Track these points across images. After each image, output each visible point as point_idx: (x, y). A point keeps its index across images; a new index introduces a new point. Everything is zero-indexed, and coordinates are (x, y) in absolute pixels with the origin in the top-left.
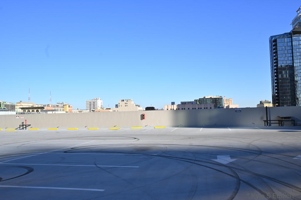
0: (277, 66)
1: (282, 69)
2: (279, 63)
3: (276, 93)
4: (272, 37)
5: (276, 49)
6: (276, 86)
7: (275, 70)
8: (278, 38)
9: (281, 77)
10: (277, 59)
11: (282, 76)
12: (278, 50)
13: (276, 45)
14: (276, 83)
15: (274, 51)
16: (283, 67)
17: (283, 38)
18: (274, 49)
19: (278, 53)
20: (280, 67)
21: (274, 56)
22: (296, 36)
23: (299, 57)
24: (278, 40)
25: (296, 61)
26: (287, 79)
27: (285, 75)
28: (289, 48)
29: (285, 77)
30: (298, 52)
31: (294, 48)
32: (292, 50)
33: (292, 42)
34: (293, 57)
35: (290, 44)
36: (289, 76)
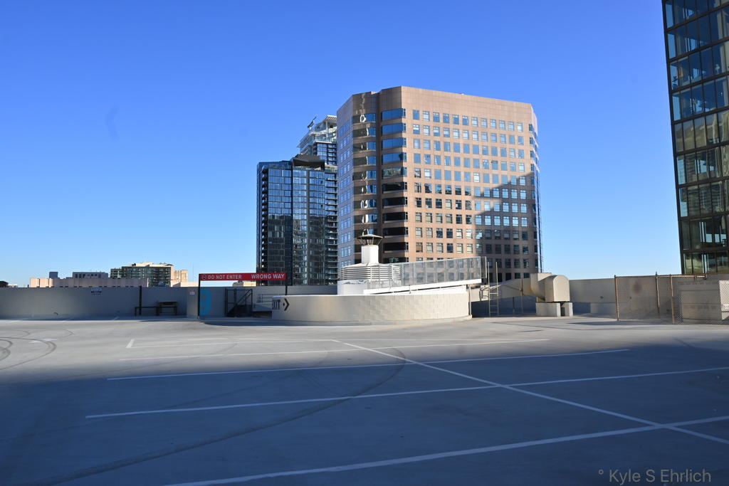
0: (265, 216)
1: (274, 222)
2: (269, 212)
3: (263, 263)
4: (261, 164)
5: (266, 186)
6: (263, 252)
7: (263, 222)
8: (272, 168)
9: (271, 236)
10: (266, 204)
11: (273, 233)
12: (269, 188)
13: (266, 179)
14: (263, 246)
15: (263, 189)
16: (276, 218)
17: (278, 169)
18: (263, 186)
19: (269, 194)
20: (271, 218)
21: (264, 198)
22: (299, 169)
23: (301, 205)
24: (271, 172)
25: (296, 211)
26: (281, 241)
27: (278, 233)
28: (287, 188)
29: (278, 236)
30: (301, 195)
31: (294, 188)
32: (292, 191)
33: (292, 178)
34: (292, 203)
35: (288, 181)
36: (285, 235)
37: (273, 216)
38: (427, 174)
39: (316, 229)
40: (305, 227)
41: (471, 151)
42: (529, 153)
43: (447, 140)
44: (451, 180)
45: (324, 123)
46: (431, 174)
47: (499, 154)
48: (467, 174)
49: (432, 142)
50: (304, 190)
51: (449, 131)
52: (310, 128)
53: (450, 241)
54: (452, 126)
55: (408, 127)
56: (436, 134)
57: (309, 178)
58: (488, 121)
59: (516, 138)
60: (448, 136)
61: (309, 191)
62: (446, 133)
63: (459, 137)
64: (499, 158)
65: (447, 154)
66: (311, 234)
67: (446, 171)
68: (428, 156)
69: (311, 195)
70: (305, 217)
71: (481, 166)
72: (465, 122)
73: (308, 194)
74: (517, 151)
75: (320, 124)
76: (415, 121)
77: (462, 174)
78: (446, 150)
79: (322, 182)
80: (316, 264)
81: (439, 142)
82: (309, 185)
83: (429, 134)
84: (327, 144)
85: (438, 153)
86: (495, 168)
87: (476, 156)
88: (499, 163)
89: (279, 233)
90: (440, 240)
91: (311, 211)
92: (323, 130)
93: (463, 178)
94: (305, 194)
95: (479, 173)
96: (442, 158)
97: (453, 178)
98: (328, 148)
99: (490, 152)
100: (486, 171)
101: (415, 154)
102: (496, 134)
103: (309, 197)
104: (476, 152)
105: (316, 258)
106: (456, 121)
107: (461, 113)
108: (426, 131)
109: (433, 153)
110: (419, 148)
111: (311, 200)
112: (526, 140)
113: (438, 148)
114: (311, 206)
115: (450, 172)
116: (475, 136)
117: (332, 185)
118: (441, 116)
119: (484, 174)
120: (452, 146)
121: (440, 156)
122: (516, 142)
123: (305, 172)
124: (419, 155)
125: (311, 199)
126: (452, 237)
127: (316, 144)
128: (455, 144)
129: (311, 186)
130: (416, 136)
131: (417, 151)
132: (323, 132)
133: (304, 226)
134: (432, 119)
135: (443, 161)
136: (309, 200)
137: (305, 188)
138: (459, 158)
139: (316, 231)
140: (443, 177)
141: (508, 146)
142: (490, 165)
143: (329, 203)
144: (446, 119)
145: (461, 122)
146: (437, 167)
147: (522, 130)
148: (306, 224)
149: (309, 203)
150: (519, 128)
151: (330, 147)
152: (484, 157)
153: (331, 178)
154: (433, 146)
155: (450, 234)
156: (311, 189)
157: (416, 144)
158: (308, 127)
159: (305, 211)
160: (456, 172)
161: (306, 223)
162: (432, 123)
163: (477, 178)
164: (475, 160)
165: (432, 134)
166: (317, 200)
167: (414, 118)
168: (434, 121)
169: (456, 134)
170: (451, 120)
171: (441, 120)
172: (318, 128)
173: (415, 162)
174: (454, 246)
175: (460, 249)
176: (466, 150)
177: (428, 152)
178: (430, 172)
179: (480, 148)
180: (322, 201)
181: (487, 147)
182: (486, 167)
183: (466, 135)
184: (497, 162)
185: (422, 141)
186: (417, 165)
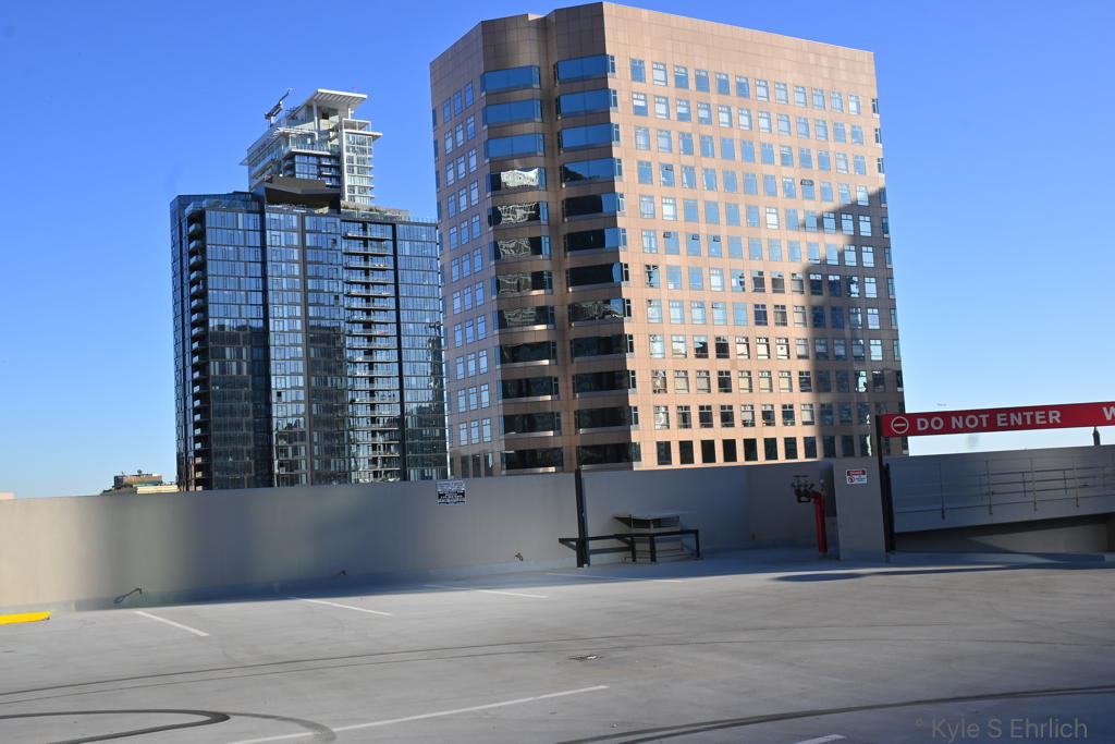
0: (203, 323)
1: (224, 337)
2: (211, 313)
3: (197, 439)
4: (183, 201)
5: (201, 251)
6: (196, 410)
7: (194, 339)
8: (214, 207)
9: (217, 373)
10: (202, 295)
11: (223, 370)
12: (209, 256)
13: (200, 235)
14: (195, 397)
15: (192, 260)
16: (227, 329)
17: (230, 208)
18: (192, 253)
19: (210, 272)
20: (216, 329)
21: (193, 283)
22: (279, 211)
23: (288, 297)
24: (211, 217)
25: (274, 311)
26: (243, 384)
27: (234, 365)
28: (252, 255)
29: (234, 373)
30: (285, 276)
31: (269, 258)
32: (264, 263)
33: (263, 231)
34: (265, 292)
35: (255, 239)
36: (250, 371)
37: (222, 327)
38: (668, 210)
39: (326, 354)
40: (300, 349)
41: (758, 158)
42: (876, 163)
43: (707, 130)
44: (718, 223)
45: (309, 107)
46: (676, 210)
47: (815, 164)
48: (752, 211)
49: (675, 136)
50: (295, 262)
51: (708, 108)
52: (273, 120)
53: (723, 365)
54: (714, 98)
55: (622, 97)
56: (682, 117)
57: (303, 232)
58: (789, 88)
59: (848, 129)
60: (708, 121)
61: (304, 262)
62: (703, 114)
63: (730, 123)
64: (815, 174)
65: (708, 163)
66: (312, 367)
67: (707, 203)
68: (668, 168)
69: (309, 274)
70: (299, 325)
71: (780, 192)
72: (743, 90)
73: (304, 271)
74: (851, 160)
75: (298, 109)
76: (637, 86)
77: (742, 210)
78: (705, 154)
79: (335, 241)
80: (329, 436)
81: (690, 135)
82: (304, 248)
83: (668, 115)
84: (318, 156)
85: (688, 160)
86: (809, 196)
87: (768, 170)
88: (817, 186)
89: (236, 363)
90: (702, 364)
91: (312, 312)
92: (304, 121)
93: (743, 220)
94: (296, 270)
95: (776, 209)
96: (698, 172)
97: (723, 218)
98: (320, 166)
99: (796, 161)
100: (791, 204)
101: (640, 163)
102: (806, 119)
103: (305, 277)
104: (768, 157)
105: (329, 423)
106: (723, 87)
107: (733, 71)
108: (661, 109)
109: (679, 160)
110: (648, 147)
111: (311, 284)
112: (869, 134)
113: (688, 149)
114: (312, 298)
115: (716, 204)
116: (764, 123)
117: (357, 248)
118: (692, 76)
119: (787, 211)
120: (717, 143)
121: (692, 169)
122: (849, 138)
123: (295, 217)
124: (649, 164)
125: (310, 281)
126: (727, 357)
127: (292, 156)
128: (723, 140)
129: (309, 251)
130: (640, 120)
131: (646, 156)
132: (307, 127)
133: (296, 345)
134: (672, 81)
135: (700, 179)
136: (305, 285)
137: (296, 255)
138: (733, 174)
139: (325, 359)
140: (702, 217)
141: (832, 146)
142: (798, 189)
143: (354, 292)
144: (702, 83)
145: (733, 90)
146: (689, 194)
147: (859, 113)
148: (300, 341)
149: (306, 291)
150: (853, 106)
151: (325, 162)
152: (787, 172)
153: (355, 230)
154: (677, 144)
155: (722, 350)
156: (309, 259)
157: (641, 140)
158: (268, 116)
159: (298, 311)
160: (728, 206)
161: (300, 339)
162: (671, 91)
163: (772, 219)
164: (766, 177)
165: (674, 116)
166: (325, 285)
167: (633, 79)
168: (677, 86)
169: (724, 117)
170: (713, 85)
171: (692, 85)
172: (293, 119)
173: (640, 182)
174: (734, 376)
175: (744, 383)
176: (748, 154)
177: (667, 159)
178: (674, 204)
179: (777, 152)
180: (338, 288)
181: (790, 148)
182: (790, 193)
183: (744, 120)
184: (812, 183)
185: (652, 132)
186: (646, 189)
